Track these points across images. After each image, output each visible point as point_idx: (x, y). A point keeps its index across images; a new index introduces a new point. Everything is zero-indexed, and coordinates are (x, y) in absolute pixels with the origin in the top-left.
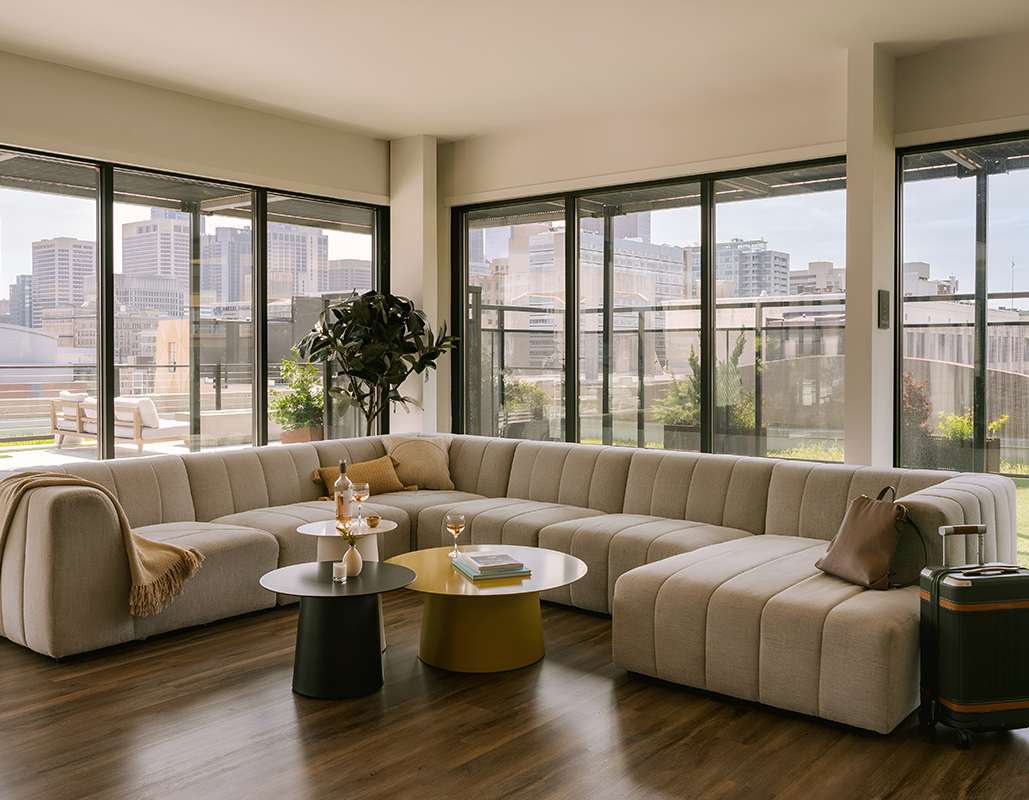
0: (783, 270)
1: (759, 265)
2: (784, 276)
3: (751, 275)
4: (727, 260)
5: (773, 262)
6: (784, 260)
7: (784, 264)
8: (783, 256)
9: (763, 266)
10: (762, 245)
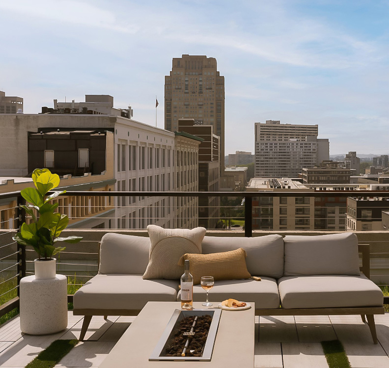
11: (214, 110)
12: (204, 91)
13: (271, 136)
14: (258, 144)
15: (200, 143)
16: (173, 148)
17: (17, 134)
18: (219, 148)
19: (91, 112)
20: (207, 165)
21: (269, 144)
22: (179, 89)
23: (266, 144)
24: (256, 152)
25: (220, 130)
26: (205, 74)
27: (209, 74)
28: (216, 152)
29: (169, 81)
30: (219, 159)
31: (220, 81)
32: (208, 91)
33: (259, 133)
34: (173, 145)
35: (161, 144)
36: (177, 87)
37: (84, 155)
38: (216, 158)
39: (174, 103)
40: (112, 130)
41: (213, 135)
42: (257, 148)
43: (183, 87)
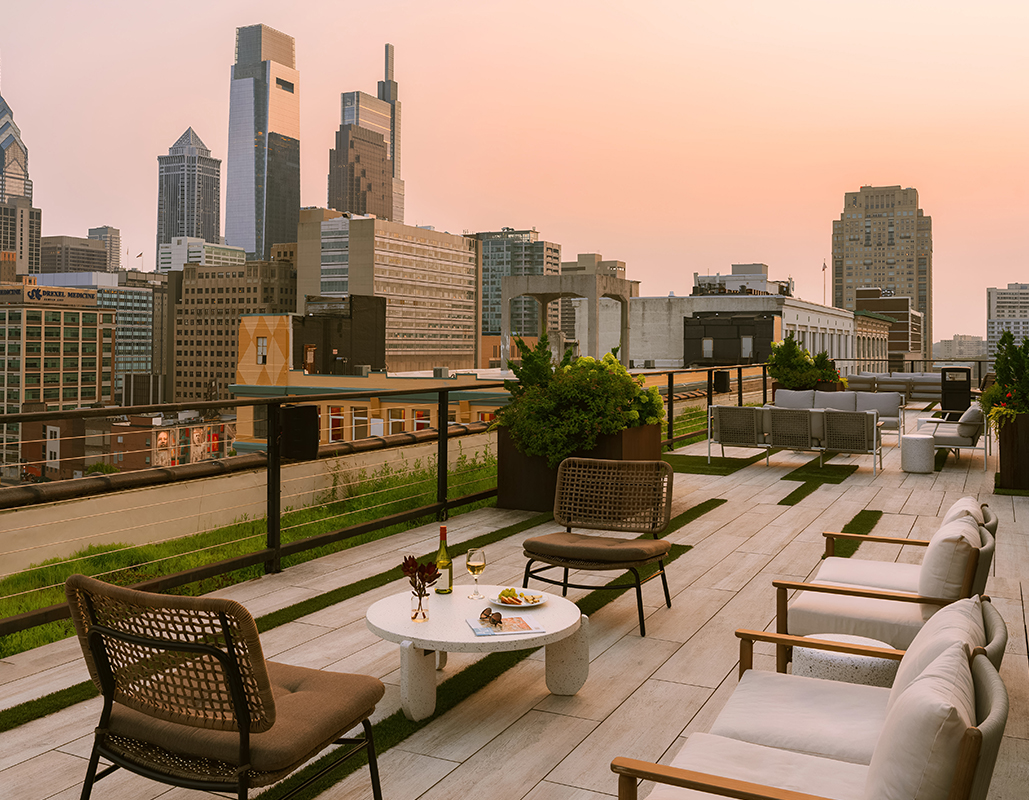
0: (555, 261)
1: (531, 256)
2: (555, 268)
3: (523, 266)
4: (499, 250)
5: (545, 253)
6: (556, 251)
7: (555, 255)
8: (554, 247)
9: (536, 257)
10: (532, 235)
11: (915, 269)
12: (897, 240)
13: (1018, 311)
14: (993, 323)
15: (890, 325)
16: (851, 333)
17: (669, 319)
18: (922, 331)
19: (750, 292)
20: (902, 356)
21: (1012, 323)
22: (854, 240)
23: (1007, 323)
24: (988, 337)
25: (924, 303)
26: (899, 214)
27: (905, 214)
28: (916, 337)
29: (839, 228)
30: (922, 348)
31: (924, 225)
32: (902, 241)
33: (994, 305)
34: (851, 330)
35: (836, 328)
36: (852, 237)
37: (747, 345)
38: (917, 347)
39: (848, 262)
40: (780, 313)
41: (912, 311)
42: (991, 330)
43: (862, 237)
